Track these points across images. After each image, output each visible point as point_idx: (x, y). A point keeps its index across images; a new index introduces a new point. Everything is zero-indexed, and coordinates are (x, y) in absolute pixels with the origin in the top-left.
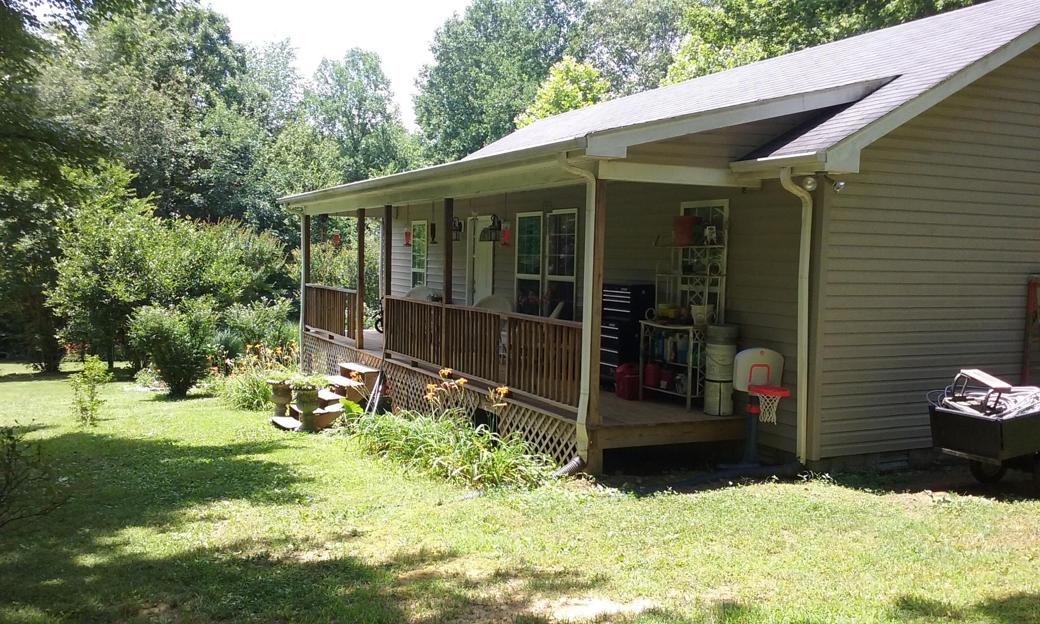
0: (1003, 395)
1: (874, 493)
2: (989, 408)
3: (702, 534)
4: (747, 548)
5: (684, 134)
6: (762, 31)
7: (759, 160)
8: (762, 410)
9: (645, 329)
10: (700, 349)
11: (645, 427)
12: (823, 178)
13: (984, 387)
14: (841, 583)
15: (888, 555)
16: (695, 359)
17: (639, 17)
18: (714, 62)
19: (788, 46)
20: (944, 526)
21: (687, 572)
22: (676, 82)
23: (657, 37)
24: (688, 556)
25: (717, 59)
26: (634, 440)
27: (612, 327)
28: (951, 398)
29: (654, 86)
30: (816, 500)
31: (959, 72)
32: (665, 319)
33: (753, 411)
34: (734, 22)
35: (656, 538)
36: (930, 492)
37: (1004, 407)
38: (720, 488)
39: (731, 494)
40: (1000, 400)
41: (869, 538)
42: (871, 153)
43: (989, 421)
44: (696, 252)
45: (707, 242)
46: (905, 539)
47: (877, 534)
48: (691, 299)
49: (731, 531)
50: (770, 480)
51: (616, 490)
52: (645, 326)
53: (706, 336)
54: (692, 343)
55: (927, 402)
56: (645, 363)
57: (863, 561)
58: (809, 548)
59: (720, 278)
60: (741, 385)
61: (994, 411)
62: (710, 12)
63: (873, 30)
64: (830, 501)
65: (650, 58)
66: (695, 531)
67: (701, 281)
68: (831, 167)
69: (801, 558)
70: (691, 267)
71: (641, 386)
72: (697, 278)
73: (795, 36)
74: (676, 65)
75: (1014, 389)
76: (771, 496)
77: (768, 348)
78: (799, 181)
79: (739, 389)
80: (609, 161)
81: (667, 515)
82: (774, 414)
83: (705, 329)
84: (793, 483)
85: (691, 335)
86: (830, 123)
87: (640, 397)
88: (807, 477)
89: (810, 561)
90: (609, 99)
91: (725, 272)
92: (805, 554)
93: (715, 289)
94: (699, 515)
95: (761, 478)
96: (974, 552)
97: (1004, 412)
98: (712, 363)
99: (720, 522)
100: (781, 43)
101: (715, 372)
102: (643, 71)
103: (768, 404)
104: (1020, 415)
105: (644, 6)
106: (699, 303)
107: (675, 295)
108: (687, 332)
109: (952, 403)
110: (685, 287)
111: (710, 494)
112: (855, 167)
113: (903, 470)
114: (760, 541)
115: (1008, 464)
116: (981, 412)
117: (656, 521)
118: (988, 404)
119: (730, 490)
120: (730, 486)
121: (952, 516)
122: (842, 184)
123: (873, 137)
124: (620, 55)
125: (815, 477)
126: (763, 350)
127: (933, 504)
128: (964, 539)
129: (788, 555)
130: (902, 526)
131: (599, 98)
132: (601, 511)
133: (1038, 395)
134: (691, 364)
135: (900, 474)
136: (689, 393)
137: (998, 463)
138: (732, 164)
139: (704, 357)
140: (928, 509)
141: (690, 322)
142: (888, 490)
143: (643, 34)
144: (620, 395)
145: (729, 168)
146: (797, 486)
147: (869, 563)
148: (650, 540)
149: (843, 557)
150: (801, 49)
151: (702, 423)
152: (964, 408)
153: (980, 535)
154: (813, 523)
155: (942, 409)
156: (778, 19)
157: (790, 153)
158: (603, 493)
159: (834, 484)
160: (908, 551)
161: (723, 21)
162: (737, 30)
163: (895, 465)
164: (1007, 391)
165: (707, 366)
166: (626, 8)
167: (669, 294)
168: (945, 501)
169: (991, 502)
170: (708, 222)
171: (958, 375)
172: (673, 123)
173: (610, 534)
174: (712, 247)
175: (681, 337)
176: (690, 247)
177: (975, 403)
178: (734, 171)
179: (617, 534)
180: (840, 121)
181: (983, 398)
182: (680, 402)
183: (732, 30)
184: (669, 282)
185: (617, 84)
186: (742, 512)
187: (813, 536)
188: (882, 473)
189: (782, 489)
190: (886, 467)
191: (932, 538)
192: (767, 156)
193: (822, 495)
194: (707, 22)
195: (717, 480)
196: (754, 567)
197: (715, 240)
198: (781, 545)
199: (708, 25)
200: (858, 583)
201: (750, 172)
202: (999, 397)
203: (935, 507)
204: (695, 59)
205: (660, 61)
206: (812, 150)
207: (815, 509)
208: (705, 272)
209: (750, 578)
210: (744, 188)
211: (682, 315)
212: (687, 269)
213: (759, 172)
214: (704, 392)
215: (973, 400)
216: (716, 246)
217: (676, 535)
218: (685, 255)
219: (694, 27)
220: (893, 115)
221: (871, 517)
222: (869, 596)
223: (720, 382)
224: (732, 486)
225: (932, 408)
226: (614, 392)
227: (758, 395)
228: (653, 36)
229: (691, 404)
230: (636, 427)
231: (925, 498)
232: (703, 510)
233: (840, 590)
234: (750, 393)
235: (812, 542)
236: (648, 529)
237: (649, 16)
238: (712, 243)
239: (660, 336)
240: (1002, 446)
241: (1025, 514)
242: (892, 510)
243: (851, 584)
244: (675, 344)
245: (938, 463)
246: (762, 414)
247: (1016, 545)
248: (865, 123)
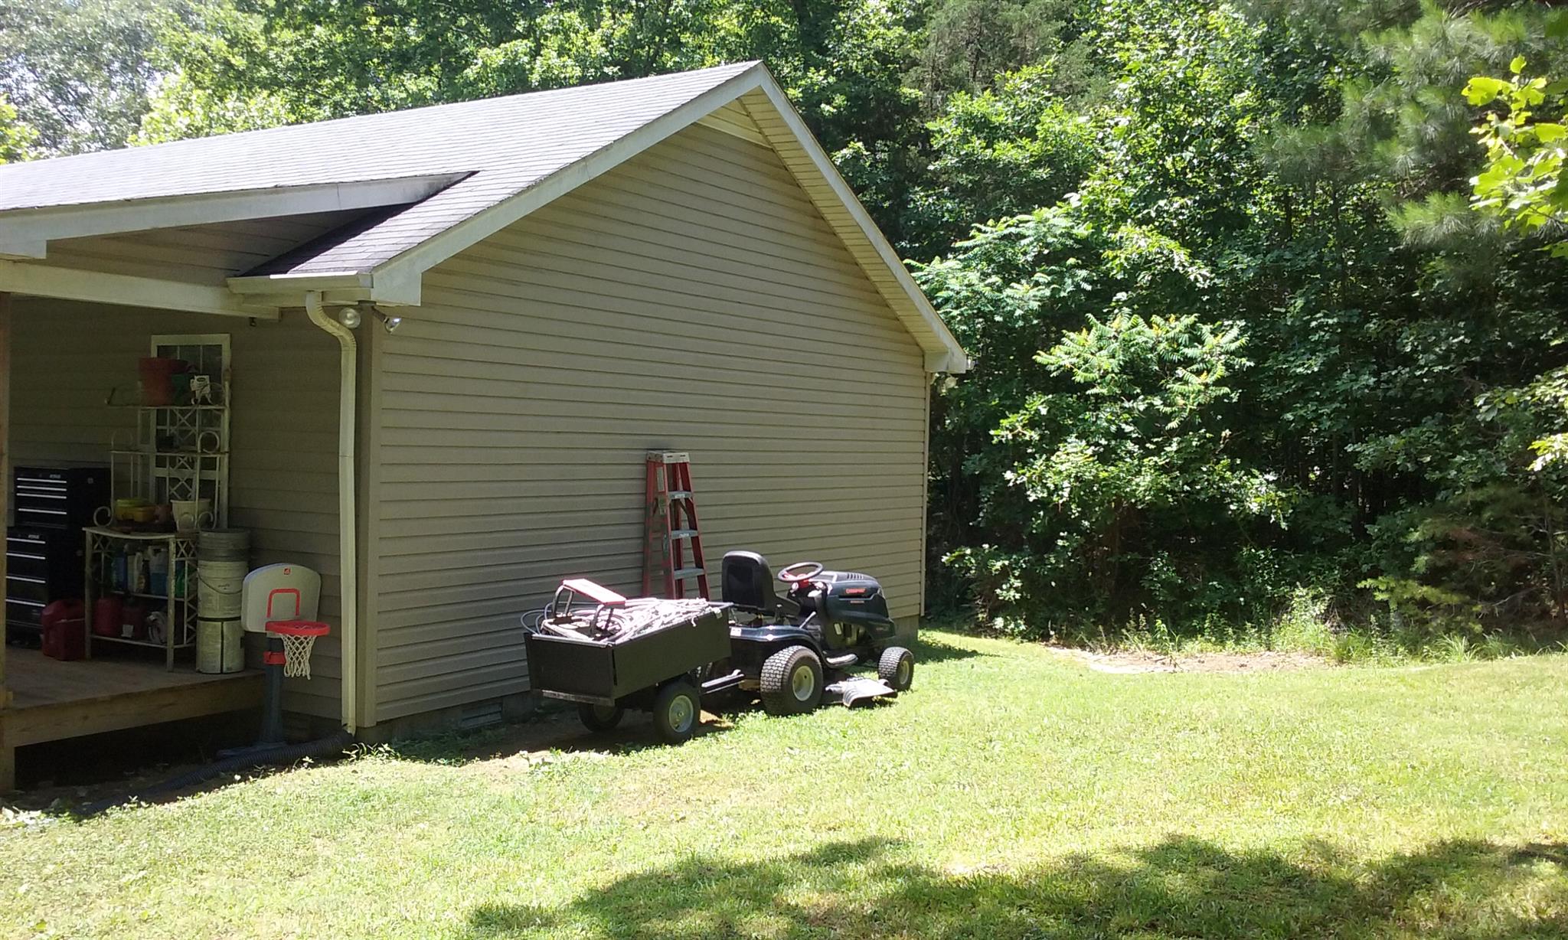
0: (616, 612)
1: (450, 764)
2: (599, 629)
3: (186, 865)
4: (257, 876)
5: (147, 228)
6: (288, 83)
7: (272, 277)
8: (288, 659)
9: (94, 542)
10: (189, 570)
11: (93, 702)
12: (370, 311)
13: (593, 602)
14: (395, 905)
15: (463, 851)
16: (179, 587)
17: (89, 31)
18: (219, 119)
19: (327, 110)
20: (541, 799)
21: (156, 929)
22: (155, 142)
23: (122, 68)
24: (159, 903)
25: (224, 116)
26: (74, 727)
27: (34, 539)
28: (552, 620)
29: (119, 144)
30: (367, 786)
31: (551, 176)
32: (128, 524)
33: (275, 660)
34: (245, 62)
35: (106, 882)
36: (526, 752)
37: (618, 627)
38: (219, 788)
39: (238, 794)
40: (612, 619)
41: (441, 830)
42: (437, 279)
43: (599, 648)
44: (179, 415)
45: (196, 401)
46: (489, 825)
47: (451, 823)
48: (173, 490)
49: (232, 853)
50: (300, 764)
51: (39, 813)
52: (95, 537)
53: (197, 548)
54: (173, 560)
55: (523, 628)
56: (95, 597)
57: (429, 867)
58: (353, 860)
59: (218, 456)
60: (254, 623)
61: (606, 633)
62: (204, 41)
63: (447, 101)
64: (388, 784)
65: (113, 100)
66: (175, 861)
67: (188, 462)
68: (380, 294)
69: (339, 876)
70: (172, 438)
71: (88, 636)
72: (182, 458)
73: (338, 97)
74: (155, 115)
75: (629, 603)
76: (299, 789)
77: (294, 563)
78: (334, 312)
79: (250, 630)
80: (15, 262)
81: (128, 842)
82: (307, 664)
83: (196, 540)
84: (336, 765)
85: (172, 547)
86: (380, 230)
87: (88, 654)
88: (357, 754)
89: (352, 879)
90: (37, 158)
91: (226, 449)
92: (346, 869)
93: (210, 475)
94: (182, 835)
95: (285, 763)
96: (578, 828)
97: (618, 634)
98: (210, 591)
99: (216, 841)
100: (317, 103)
101: (213, 605)
102: (100, 119)
103: (297, 649)
104: (637, 636)
105: (99, 15)
106: (184, 495)
107: (146, 484)
108: (165, 544)
109: (553, 627)
110: (162, 472)
111: (204, 800)
112: (413, 297)
113: (494, 726)
114: (279, 861)
115: (623, 703)
116: (589, 636)
117: (108, 854)
118: (599, 625)
119: (235, 790)
120: (235, 782)
121: (553, 783)
122: (397, 320)
123: (439, 255)
124: (59, 87)
125: (369, 752)
126: (288, 566)
127: (529, 770)
128: (566, 813)
129: (321, 875)
130: (486, 807)
131: (19, 155)
132: (7, 854)
133: (657, 608)
134: (173, 595)
135: (489, 733)
136: (171, 642)
137: (610, 703)
138: (231, 281)
139: (194, 582)
140: (523, 777)
141: (170, 526)
142: (470, 759)
143: (98, 60)
144: (51, 654)
145: (227, 286)
146: (341, 768)
147: (436, 867)
148: (95, 888)
149: (400, 864)
150: (347, 116)
151: (193, 687)
152: (570, 633)
153: (587, 804)
154: (363, 823)
155: (541, 635)
156: (313, 67)
157: (320, 270)
158: (13, 821)
159: (396, 758)
160: (491, 841)
161: (225, 58)
162: (249, 75)
163: (482, 720)
164: (621, 605)
165: (199, 595)
166: (67, 13)
167: (135, 483)
168: (545, 763)
169: (605, 757)
170: (197, 368)
171: (560, 589)
172: (129, 209)
173: (22, 890)
174: (205, 408)
175: (156, 552)
176: (168, 408)
177: (582, 624)
178: (235, 291)
179: (35, 889)
180: (392, 229)
181: (591, 618)
182: (155, 657)
183: (239, 75)
184: (135, 464)
185: (52, 134)
186: (253, 819)
187: (358, 841)
188: (465, 734)
189: (318, 776)
190: (470, 724)
191: (525, 818)
192: (286, 272)
193: (377, 777)
194: (199, 57)
195: (216, 776)
196: (266, 903)
197: (209, 397)
198: (311, 861)
199: (201, 62)
200: (420, 899)
201: (257, 295)
202: (611, 615)
203: (532, 773)
204: (187, 109)
205: (128, 106)
206: (351, 269)
207: (366, 799)
208: (193, 448)
209: (259, 920)
210: (252, 319)
211: (157, 517)
212: (165, 443)
213: (272, 296)
214: (195, 638)
215: (580, 620)
216: (209, 407)
217: (142, 873)
218: (160, 421)
219: (178, 62)
220: (466, 226)
221: (444, 800)
222: (433, 917)
223: (222, 620)
224: (240, 781)
225: (528, 635)
226: (39, 648)
227: (281, 636)
228: (116, 65)
229: (175, 660)
230: (76, 704)
231: (520, 762)
232: (190, 825)
233: (391, 916)
234: (270, 634)
235: (357, 849)
236: (92, 871)
237: (110, 34)
238: (204, 401)
239: (119, 551)
240: (615, 680)
241: (643, 767)
242: (474, 785)
243: (410, 904)
244: (146, 563)
245: (540, 711)
246: (287, 664)
247: (629, 812)
248: (426, 235)
